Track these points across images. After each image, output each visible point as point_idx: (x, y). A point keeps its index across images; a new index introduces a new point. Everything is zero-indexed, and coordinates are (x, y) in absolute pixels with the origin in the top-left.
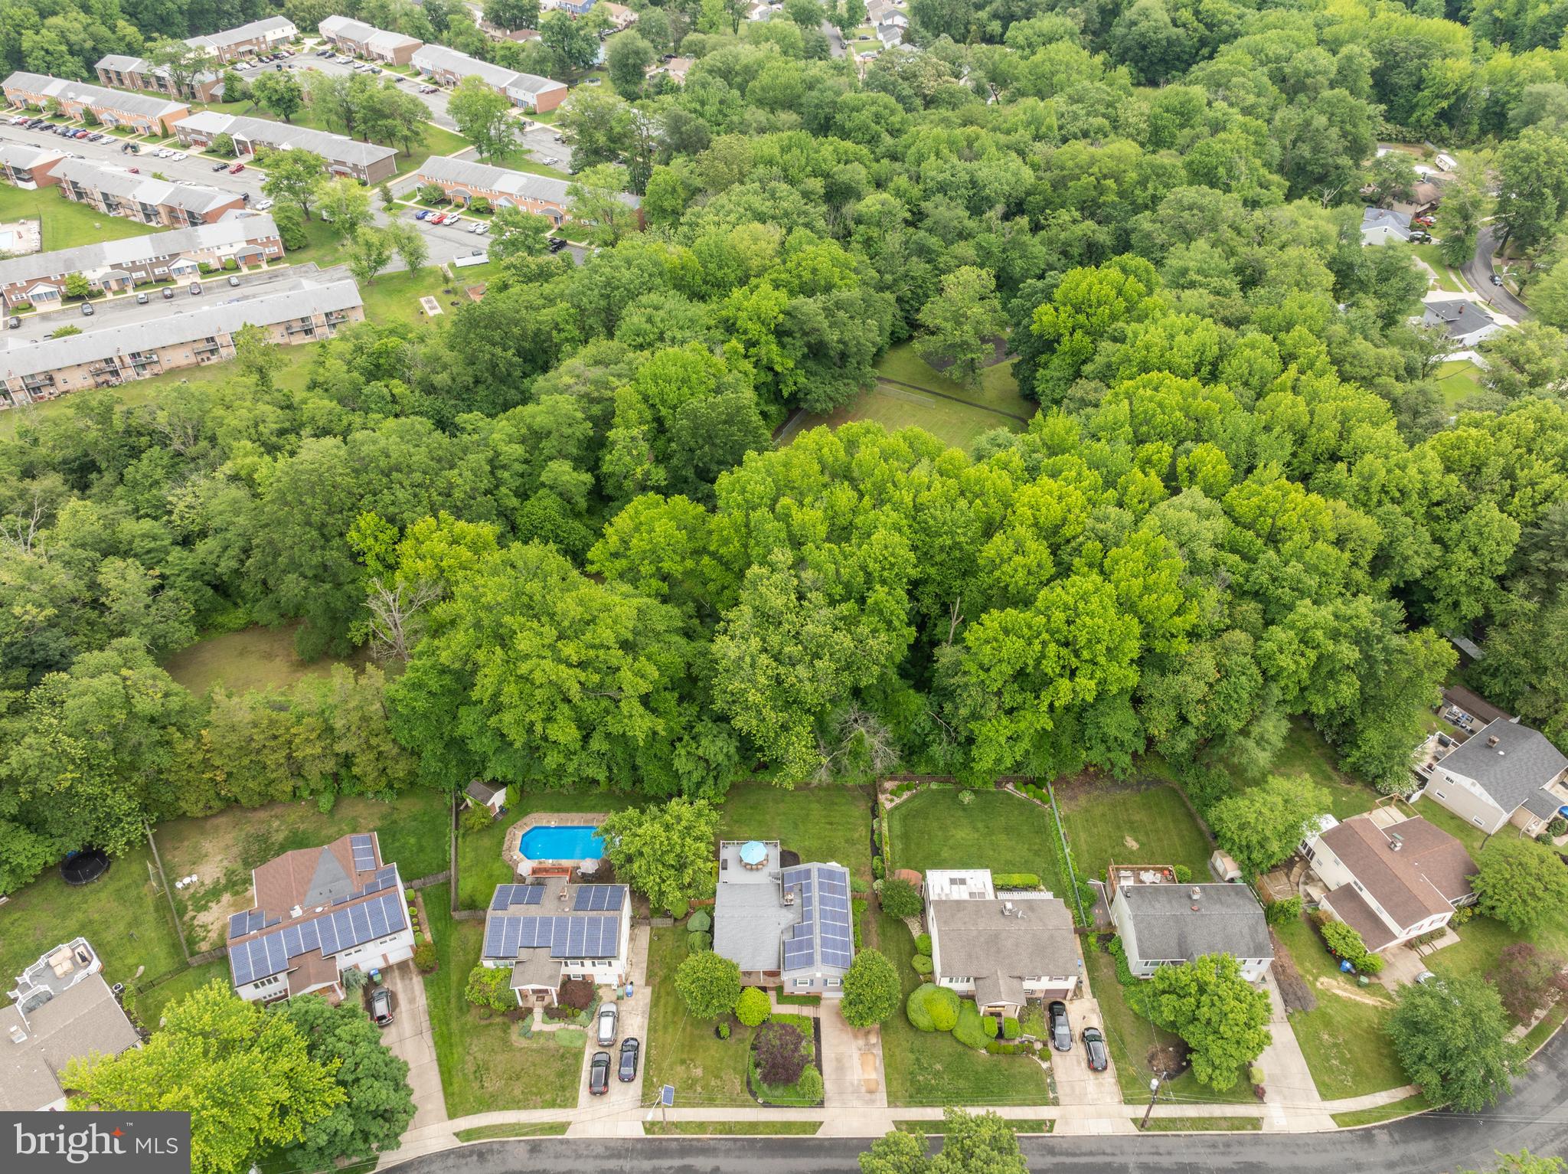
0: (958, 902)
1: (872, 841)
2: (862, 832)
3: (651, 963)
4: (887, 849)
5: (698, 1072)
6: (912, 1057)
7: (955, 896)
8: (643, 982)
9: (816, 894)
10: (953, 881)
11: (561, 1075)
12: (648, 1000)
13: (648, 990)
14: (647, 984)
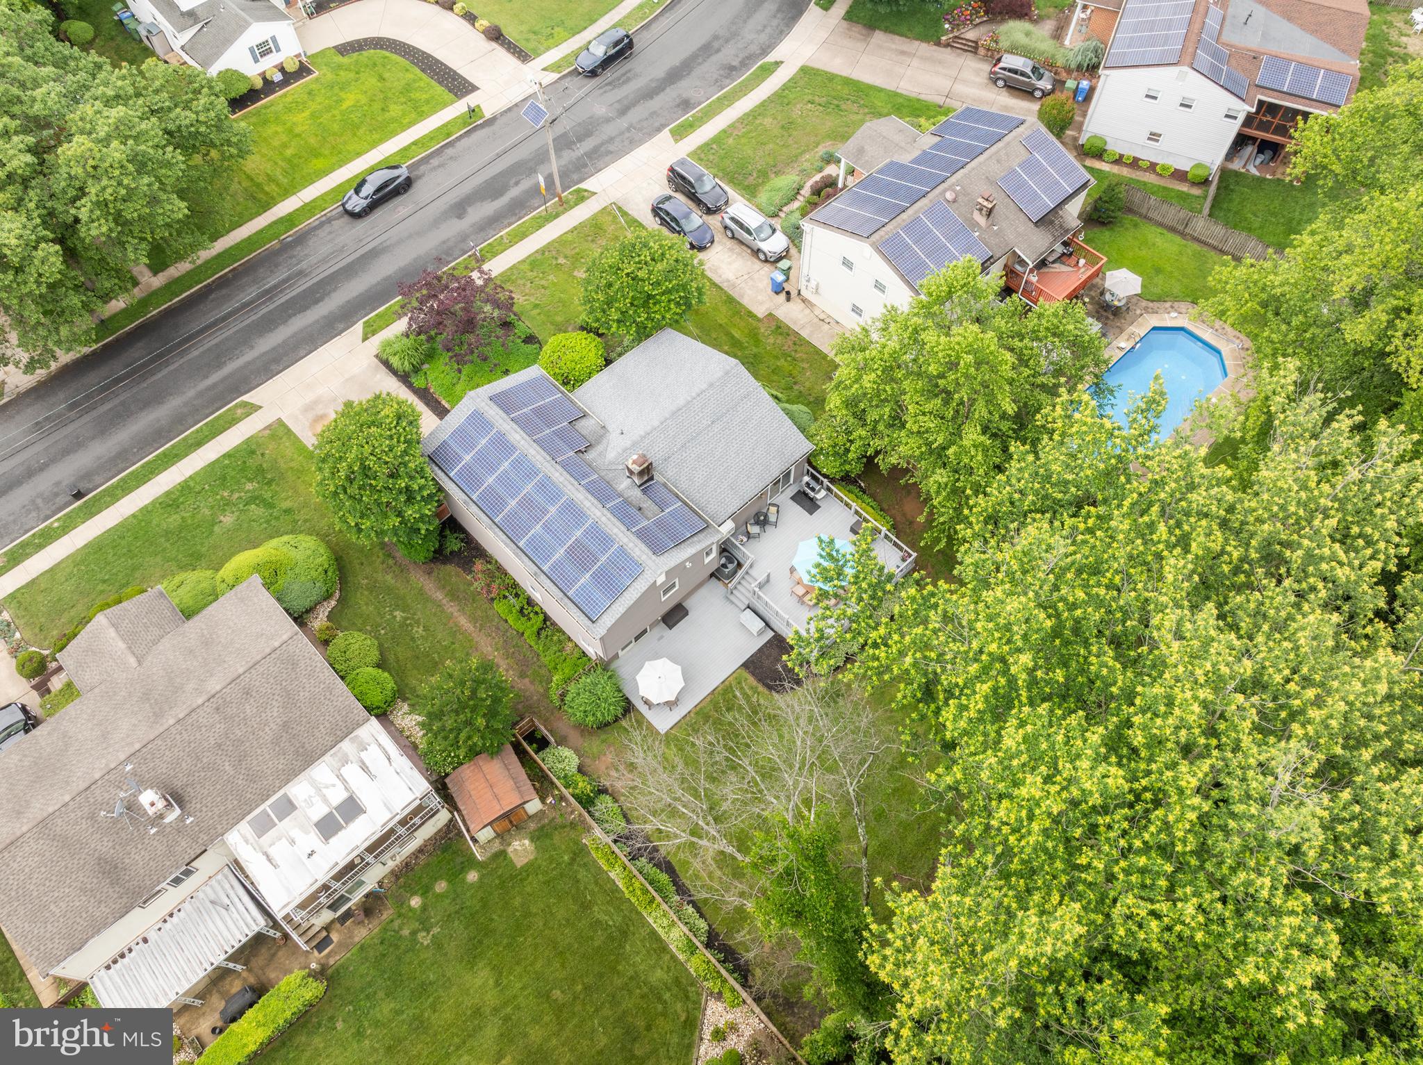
7: (322, 771)
8: (779, 314)
10: (351, 808)
11: (742, 164)
12: (746, 302)
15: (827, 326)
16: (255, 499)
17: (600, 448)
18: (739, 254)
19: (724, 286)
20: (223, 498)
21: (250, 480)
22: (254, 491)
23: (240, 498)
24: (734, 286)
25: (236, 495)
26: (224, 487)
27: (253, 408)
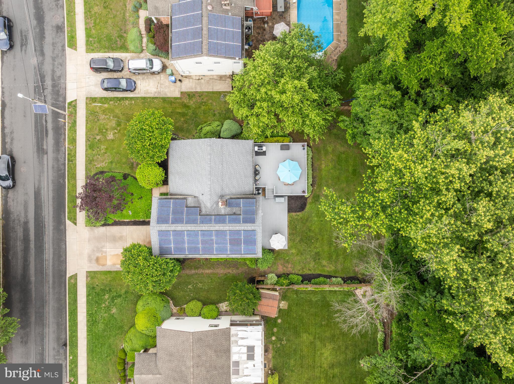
0: (228, 351)
1: (319, 276)
2: (329, 268)
3: (201, 94)
4: (310, 288)
5: (110, 136)
6: (123, 291)
7: (234, 349)
8: (184, 90)
9: (227, 227)
10: (251, 349)
11: (109, 39)
12: (169, 95)
13: (178, 95)
14: (182, 93)
15: (202, 81)
16: (113, 299)
17: (202, 206)
18: (148, 78)
19: (156, 95)
20: (104, 307)
21: (104, 295)
22: (109, 297)
23: (109, 302)
24: (159, 93)
25: (107, 303)
26: (100, 304)
27: (75, 277)
